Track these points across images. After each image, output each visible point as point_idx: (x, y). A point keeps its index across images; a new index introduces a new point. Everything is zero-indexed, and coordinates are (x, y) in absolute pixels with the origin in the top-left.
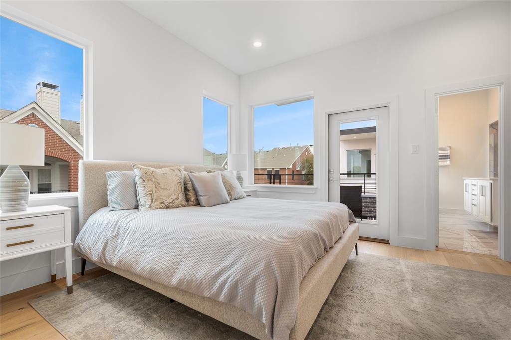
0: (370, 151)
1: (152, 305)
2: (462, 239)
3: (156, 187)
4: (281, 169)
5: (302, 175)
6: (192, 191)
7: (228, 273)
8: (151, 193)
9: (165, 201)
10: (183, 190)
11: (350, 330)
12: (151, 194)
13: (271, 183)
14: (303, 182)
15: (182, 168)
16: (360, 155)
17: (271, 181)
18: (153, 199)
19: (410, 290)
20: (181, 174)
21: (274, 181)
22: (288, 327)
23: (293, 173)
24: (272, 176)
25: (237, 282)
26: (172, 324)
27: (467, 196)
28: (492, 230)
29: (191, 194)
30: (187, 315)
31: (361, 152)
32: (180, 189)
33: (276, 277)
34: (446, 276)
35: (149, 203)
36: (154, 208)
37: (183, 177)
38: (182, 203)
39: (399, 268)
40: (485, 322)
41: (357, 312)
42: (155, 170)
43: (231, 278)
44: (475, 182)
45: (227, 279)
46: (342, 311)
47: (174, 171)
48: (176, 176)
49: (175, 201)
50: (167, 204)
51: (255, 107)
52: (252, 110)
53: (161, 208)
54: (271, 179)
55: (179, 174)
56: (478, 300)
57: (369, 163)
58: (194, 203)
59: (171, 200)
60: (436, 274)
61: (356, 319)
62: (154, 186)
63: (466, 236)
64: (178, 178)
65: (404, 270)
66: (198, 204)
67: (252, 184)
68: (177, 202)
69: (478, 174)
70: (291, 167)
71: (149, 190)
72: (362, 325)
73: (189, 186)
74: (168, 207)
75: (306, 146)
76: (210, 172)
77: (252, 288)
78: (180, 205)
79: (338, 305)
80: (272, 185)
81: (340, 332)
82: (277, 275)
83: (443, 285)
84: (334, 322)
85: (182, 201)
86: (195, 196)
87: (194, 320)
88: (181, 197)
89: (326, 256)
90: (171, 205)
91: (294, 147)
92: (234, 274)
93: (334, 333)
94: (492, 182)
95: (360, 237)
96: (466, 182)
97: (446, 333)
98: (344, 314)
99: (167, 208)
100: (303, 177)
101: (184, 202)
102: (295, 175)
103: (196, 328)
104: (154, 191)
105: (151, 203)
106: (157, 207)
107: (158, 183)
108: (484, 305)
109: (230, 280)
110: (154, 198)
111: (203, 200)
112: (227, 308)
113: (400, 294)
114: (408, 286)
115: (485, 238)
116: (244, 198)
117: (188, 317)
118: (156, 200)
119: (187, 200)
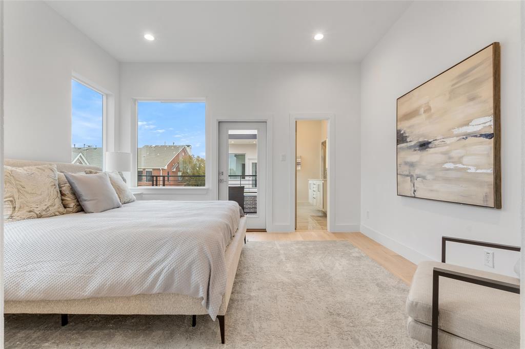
0: (244, 155)
1: (34, 337)
2: (308, 222)
3: (19, 191)
4: (153, 169)
5: (177, 176)
6: (71, 196)
7: (162, 266)
8: (11, 199)
9: (35, 209)
10: (59, 195)
11: (252, 295)
12: (11, 201)
13: (153, 185)
14: (179, 184)
15: (55, 167)
16: (235, 158)
17: (153, 183)
18: (15, 208)
19: (284, 260)
20: (55, 175)
21: (157, 183)
22: (221, 294)
23: (168, 174)
24: (155, 178)
25: (173, 271)
26: (77, 343)
27: (310, 192)
28: (323, 215)
29: (68, 199)
30: (93, 330)
31: (236, 156)
32: (55, 193)
33: (208, 259)
34: (303, 247)
35: (10, 213)
36: (18, 218)
37: (57, 178)
38: (59, 210)
39: (275, 247)
40: (323, 268)
41: (254, 282)
42: (14, 169)
43: (166, 269)
44: (315, 182)
45: (163, 270)
46: (244, 285)
47: (44, 171)
48: (48, 177)
49: (51, 208)
50: (38, 213)
51: (139, 101)
52: (135, 104)
53: (29, 218)
54: (153, 181)
55: (52, 174)
56: (320, 257)
57: (244, 166)
58: (74, 210)
59: (45, 208)
60: (297, 247)
61: (254, 287)
62: (15, 190)
63: (310, 219)
64: (51, 180)
65: (279, 248)
66: (81, 209)
67: (135, 187)
68: (52, 210)
69: (315, 177)
70: (166, 167)
71: (8, 195)
72: (259, 289)
73: (66, 189)
74: (40, 216)
75: (183, 146)
76: (91, 172)
77: (189, 271)
78: (57, 213)
79: (239, 281)
80: (155, 187)
81: (246, 298)
82: (209, 257)
83: (301, 253)
84: (240, 293)
85: (59, 208)
86: (75, 201)
87: (104, 331)
88: (58, 202)
89: (232, 243)
90: (44, 213)
91: (170, 146)
92: (169, 265)
93: (241, 300)
94: (323, 182)
95: (247, 229)
96: (310, 182)
97: (306, 279)
98: (245, 286)
99: (38, 218)
100: (180, 179)
101: (62, 209)
102: (171, 176)
103: (112, 336)
104: (16, 197)
105: (13, 213)
106: (23, 217)
107: (21, 186)
108: (322, 259)
109: (165, 271)
110: (17, 206)
111: (88, 205)
112: (158, 299)
113: (279, 264)
114: (282, 257)
115: (320, 220)
116: (134, 201)
117: (96, 331)
118: (20, 208)
119: (65, 207)
